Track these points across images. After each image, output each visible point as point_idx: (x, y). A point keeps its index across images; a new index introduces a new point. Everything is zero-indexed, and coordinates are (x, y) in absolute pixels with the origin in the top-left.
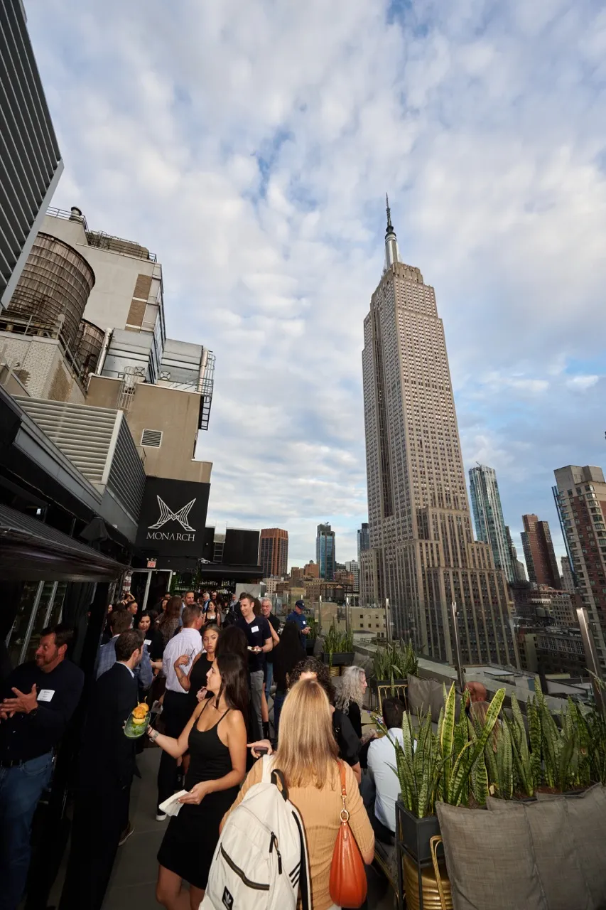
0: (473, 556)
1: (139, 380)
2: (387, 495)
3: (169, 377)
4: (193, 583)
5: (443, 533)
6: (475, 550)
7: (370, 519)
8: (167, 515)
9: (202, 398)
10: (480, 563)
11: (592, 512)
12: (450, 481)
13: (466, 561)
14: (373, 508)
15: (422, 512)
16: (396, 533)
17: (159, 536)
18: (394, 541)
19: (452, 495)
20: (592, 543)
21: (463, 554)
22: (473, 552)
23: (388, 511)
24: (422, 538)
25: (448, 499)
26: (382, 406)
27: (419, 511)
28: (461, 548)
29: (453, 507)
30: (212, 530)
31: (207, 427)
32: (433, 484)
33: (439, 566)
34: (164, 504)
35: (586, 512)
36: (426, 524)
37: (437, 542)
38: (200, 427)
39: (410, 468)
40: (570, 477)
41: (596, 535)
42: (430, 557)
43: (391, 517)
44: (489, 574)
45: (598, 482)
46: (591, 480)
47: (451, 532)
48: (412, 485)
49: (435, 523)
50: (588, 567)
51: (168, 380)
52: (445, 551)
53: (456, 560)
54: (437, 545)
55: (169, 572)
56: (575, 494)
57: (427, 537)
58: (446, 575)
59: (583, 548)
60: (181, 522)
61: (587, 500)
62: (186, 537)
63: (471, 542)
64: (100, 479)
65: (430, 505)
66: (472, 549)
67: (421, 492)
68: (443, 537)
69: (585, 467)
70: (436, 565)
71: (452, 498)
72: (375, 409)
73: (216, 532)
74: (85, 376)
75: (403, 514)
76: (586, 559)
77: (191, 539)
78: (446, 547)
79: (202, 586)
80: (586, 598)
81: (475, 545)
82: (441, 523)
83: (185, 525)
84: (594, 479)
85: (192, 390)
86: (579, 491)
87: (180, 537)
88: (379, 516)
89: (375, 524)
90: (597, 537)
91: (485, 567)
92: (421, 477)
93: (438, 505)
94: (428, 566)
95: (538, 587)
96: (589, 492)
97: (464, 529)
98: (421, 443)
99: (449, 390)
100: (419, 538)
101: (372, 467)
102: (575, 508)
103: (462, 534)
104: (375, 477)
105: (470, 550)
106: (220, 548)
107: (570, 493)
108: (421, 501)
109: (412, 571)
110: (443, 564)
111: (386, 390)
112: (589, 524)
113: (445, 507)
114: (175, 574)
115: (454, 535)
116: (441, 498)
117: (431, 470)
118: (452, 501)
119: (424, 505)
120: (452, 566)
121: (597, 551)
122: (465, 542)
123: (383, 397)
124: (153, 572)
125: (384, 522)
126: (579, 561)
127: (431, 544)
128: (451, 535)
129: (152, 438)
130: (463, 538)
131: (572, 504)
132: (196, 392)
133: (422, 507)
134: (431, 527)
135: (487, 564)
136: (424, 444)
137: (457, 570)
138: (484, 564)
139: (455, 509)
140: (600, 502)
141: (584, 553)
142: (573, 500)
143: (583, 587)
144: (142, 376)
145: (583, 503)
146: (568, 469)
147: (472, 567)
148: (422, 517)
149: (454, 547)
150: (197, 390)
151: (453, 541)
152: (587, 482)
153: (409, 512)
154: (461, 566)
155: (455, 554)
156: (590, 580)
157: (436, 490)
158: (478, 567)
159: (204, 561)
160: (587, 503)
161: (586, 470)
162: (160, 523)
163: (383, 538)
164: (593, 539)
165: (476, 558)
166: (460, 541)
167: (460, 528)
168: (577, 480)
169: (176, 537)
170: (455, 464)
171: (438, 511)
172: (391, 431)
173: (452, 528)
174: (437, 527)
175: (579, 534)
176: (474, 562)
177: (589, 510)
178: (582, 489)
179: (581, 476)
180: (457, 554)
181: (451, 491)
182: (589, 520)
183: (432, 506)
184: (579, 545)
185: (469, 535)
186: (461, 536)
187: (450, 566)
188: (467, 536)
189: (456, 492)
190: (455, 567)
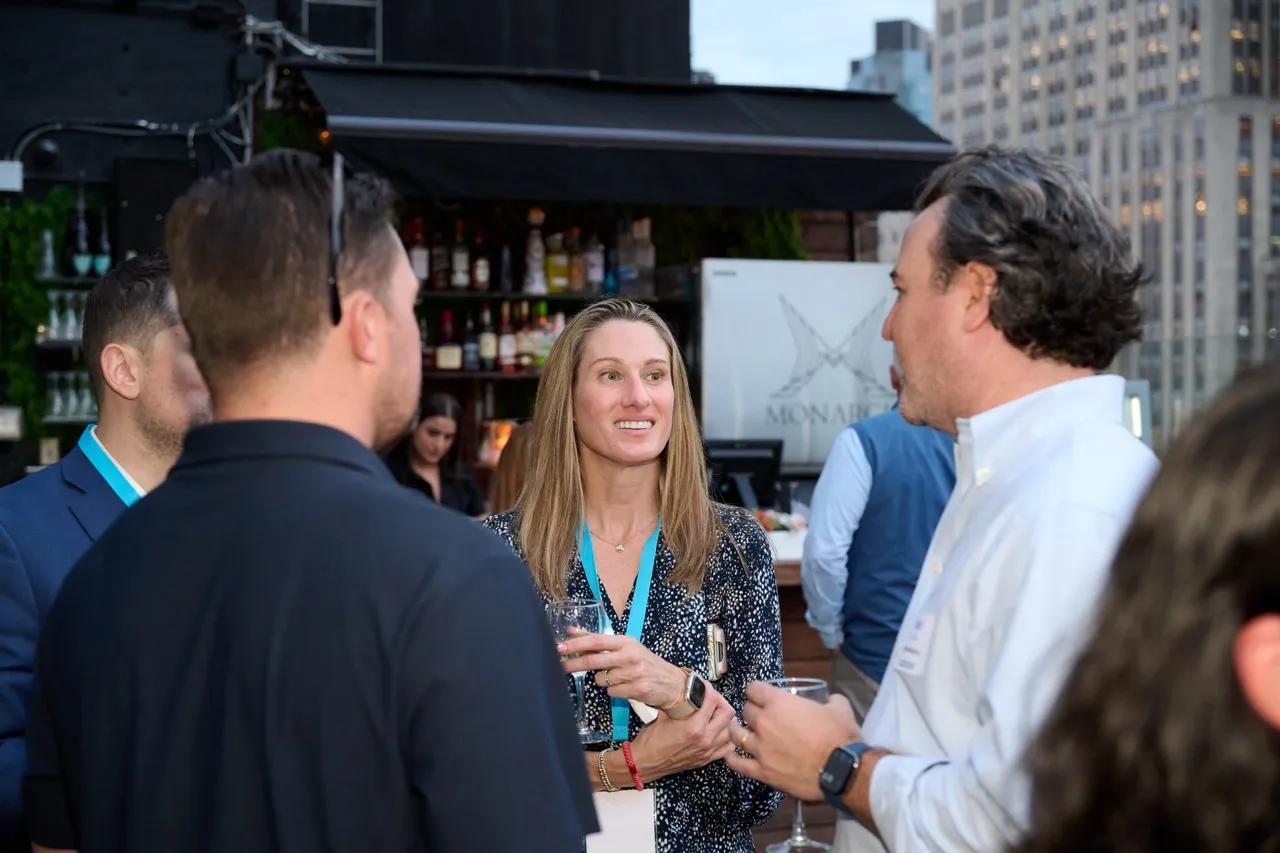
16: (1098, 66)
18: (1085, 113)
109: (1178, 278)
163: (1014, 100)
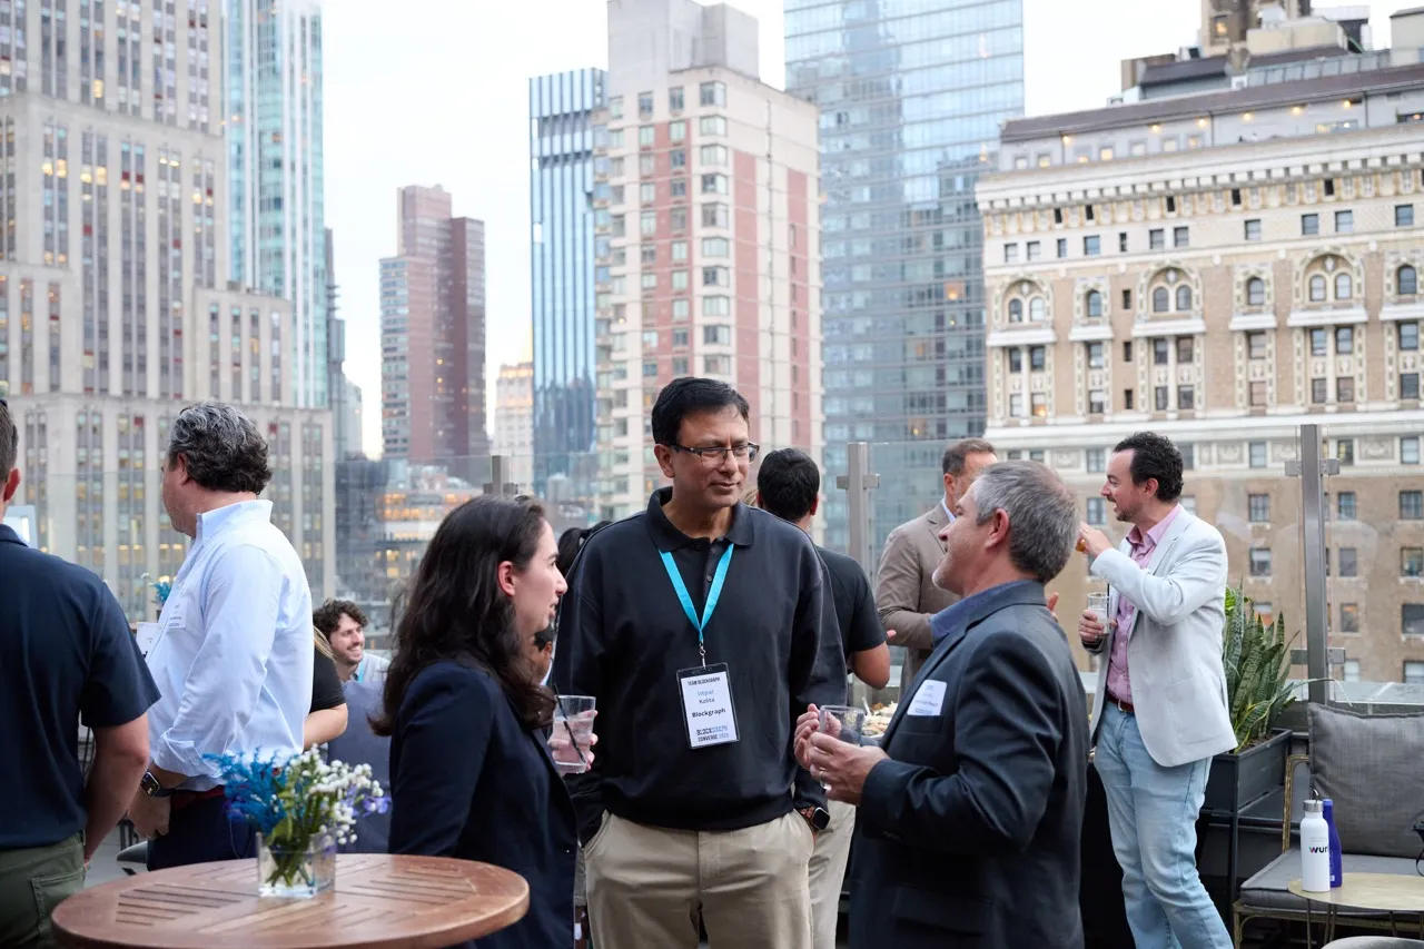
0: (215, 347)
5: (87, 232)
6: (225, 322)
10: (237, 378)
11: (704, 189)
13: (179, 371)
19: (148, 51)
20: (680, 310)
21: (172, 335)
22: (215, 331)
25: (129, 69)
28: (164, 310)
29: (148, 112)
33: (54, 387)
35: (681, 187)
37: (56, 275)
41: (698, 276)
45: (741, 75)
46: (724, 64)
47: (126, 232)
52: (87, 321)
53: (134, 365)
56: (661, 113)
58: (89, 435)
59: (646, 327)
61: (697, 140)
63: (211, 285)
65: (34, 83)
66: (214, 317)
68: (87, 254)
69: (713, 8)
71: (147, 65)
81: (227, 302)
82: (87, 188)
84: (732, 61)
86: (677, 102)
90: (700, 289)
91: (256, 396)
93: (74, 93)
95: (414, 479)
96: (709, 110)
97: (187, 220)
102: (650, 165)
103: (177, 244)
105: (204, 320)
107: (646, 107)
110: (72, 380)
112: (684, 236)
113: (112, 103)
115: (141, 245)
116: (93, 56)
118: (147, 81)
120: (116, 388)
121: (685, 338)
122: (187, 284)
126: (623, 374)
127: (27, 282)
128: (126, 243)
130: (178, 264)
131: (645, 152)
134: (34, 199)
135: (266, 383)
137: (137, 408)
138: (256, 385)
139: (158, 117)
140: (736, 153)
141: (644, 344)
142: (649, 137)
145: (680, 156)
149: (134, 304)
151: (133, 272)
152: (709, 66)
154: (153, 389)
155: (134, 334)
160: (695, 154)
161: (713, 22)
164: (685, 294)
165: (226, 359)
166: (163, 278)
167: (170, 214)
168: (680, 56)
171: (78, 121)
174: (63, 202)
175: (646, 271)
176: (215, 375)
177: (696, 184)
178: (691, 95)
179: (694, 41)
180: (142, 337)
181: (147, 31)
182: (685, 220)
183: (46, 88)
184: (634, 315)
185: (206, 251)
186: (173, 253)
187: (104, 391)
188: (199, 255)
189: (171, 37)
190: (127, 392)
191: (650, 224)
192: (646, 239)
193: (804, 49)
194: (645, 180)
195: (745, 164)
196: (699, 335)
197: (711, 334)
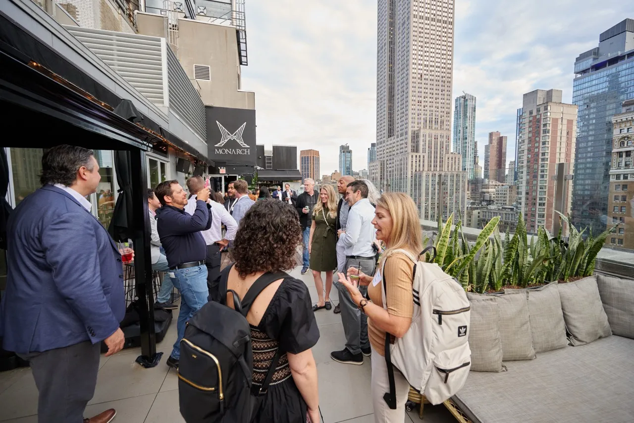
0: (448, 162)
1: (181, 16)
2: (391, 122)
3: (205, 11)
4: (253, 183)
5: (429, 147)
6: (450, 159)
7: (377, 140)
8: (226, 137)
9: (238, 32)
10: (452, 167)
11: (544, 127)
12: (440, 108)
13: (443, 166)
14: (380, 132)
15: (416, 132)
16: (395, 149)
17: (223, 151)
19: (440, 119)
20: (537, 150)
21: (441, 162)
22: (448, 160)
23: (391, 133)
24: (414, 151)
25: (436, 122)
26: (392, 43)
27: (414, 132)
28: (440, 158)
29: (439, 128)
30: (262, 147)
31: (247, 62)
32: (427, 111)
33: (423, 170)
34: (223, 128)
35: (539, 127)
36: (418, 142)
37: (424, 154)
38: (241, 63)
39: (410, 98)
40: (535, 100)
41: (541, 144)
42: (418, 164)
43: (392, 138)
44: (457, 175)
45: (556, 103)
46: (551, 101)
47: (435, 147)
48: (410, 112)
49: (424, 141)
50: (528, 167)
51: (205, 16)
52: (428, 160)
53: (435, 166)
54: (424, 157)
55: (236, 177)
56: (534, 113)
57: (417, 151)
58: (427, 176)
59: (528, 154)
60: (238, 141)
61: (543, 117)
62: (243, 152)
63: (448, 153)
64: (163, 102)
65: (422, 127)
67: (417, 117)
68: (429, 150)
69: (550, 91)
70: (421, 169)
71: (439, 121)
72: (386, 47)
73: (265, 149)
74: (131, 13)
75: (402, 135)
76: (528, 162)
77: (247, 153)
78: (430, 157)
79: (259, 184)
80: (520, 188)
81: (451, 155)
82: (429, 141)
83: (241, 142)
84: (553, 101)
85: (227, 23)
86: (538, 111)
87: (239, 152)
88: (384, 137)
89: (381, 143)
90: (541, 145)
91: (455, 170)
92: (418, 105)
93: (428, 127)
94: (416, 171)
95: (489, 181)
96: (546, 111)
97: (445, 144)
98: (421, 76)
99: (451, 23)
100: (412, 152)
101: (381, 99)
102: (531, 124)
103: (443, 148)
104: (382, 107)
105: (447, 158)
106: (270, 159)
107: (531, 113)
108: (416, 125)
109: (404, 175)
110: (426, 169)
111: (397, 26)
112: (539, 136)
113: (433, 128)
114: (240, 177)
115: (437, 149)
116: (431, 121)
117: (426, 99)
118: (439, 124)
119: (418, 127)
120: (432, 170)
121: (538, 155)
122: (444, 153)
123: (394, 34)
124: (225, 177)
125: (388, 141)
126: (523, 163)
127: (420, 156)
129: (203, 73)
130: (443, 151)
131: (530, 121)
132: (231, 26)
133: (416, 129)
134: (421, 143)
135: (457, 167)
136: (424, 77)
137: (435, 172)
138: (455, 168)
139: (441, 129)
140: (553, 118)
141: (528, 157)
142: (531, 119)
143: (521, 180)
144: (181, 12)
145: (539, 121)
146: (535, 93)
147: (446, 170)
148: (416, 136)
149: (436, 157)
150: (232, 24)
151: (436, 152)
152: (547, 103)
153: (406, 133)
154: (438, 169)
155: (435, 162)
156: (528, 175)
157: (428, 115)
158: (450, 170)
159: (259, 168)
160: (542, 120)
161: (549, 94)
162: (223, 142)
163: (385, 153)
164: (538, 147)
165: (450, 164)
166: (440, 153)
167: (442, 143)
168: (540, 101)
169: (236, 152)
170: (446, 93)
171: (427, 131)
172: (398, 66)
173: (436, 144)
174: (425, 144)
175: (529, 144)
176: (448, 167)
177: (542, 126)
178: (542, 109)
179: (544, 98)
180: (437, 162)
181: (440, 116)
182: (539, 133)
183: (424, 128)
184: (526, 152)
185: (448, 148)
186: (442, 149)
187: (431, 170)
188: (446, 149)
189: (443, 116)
190: (434, 170)
191: (531, 135)
192: (529, 138)
193: (579, 93)
194: (530, 127)
195: (555, 121)
196: (540, 155)
197: (543, 154)
